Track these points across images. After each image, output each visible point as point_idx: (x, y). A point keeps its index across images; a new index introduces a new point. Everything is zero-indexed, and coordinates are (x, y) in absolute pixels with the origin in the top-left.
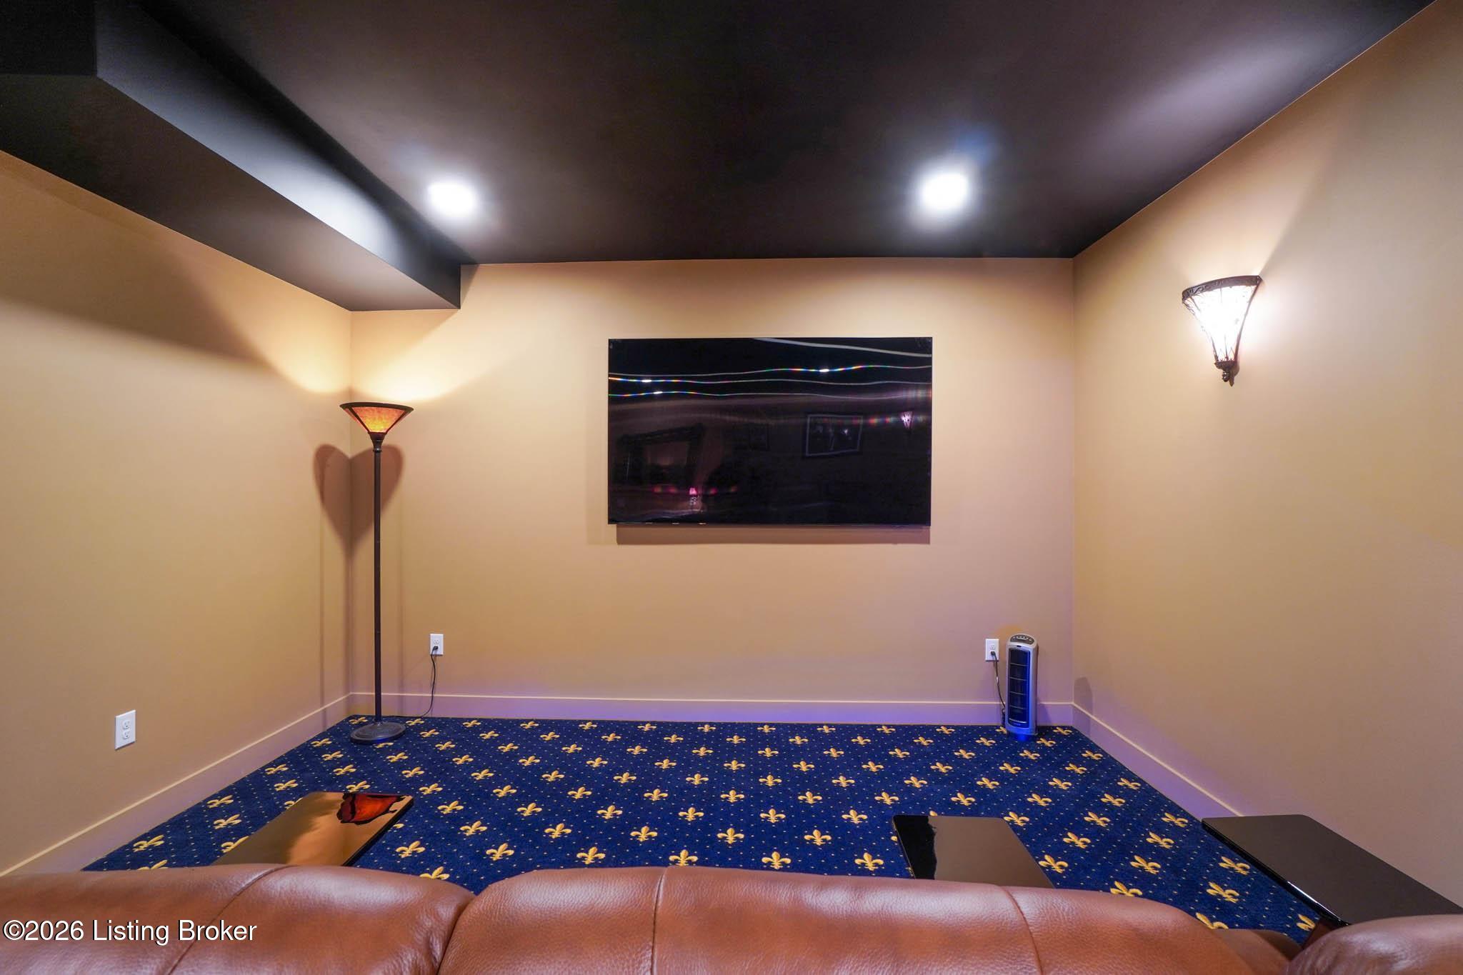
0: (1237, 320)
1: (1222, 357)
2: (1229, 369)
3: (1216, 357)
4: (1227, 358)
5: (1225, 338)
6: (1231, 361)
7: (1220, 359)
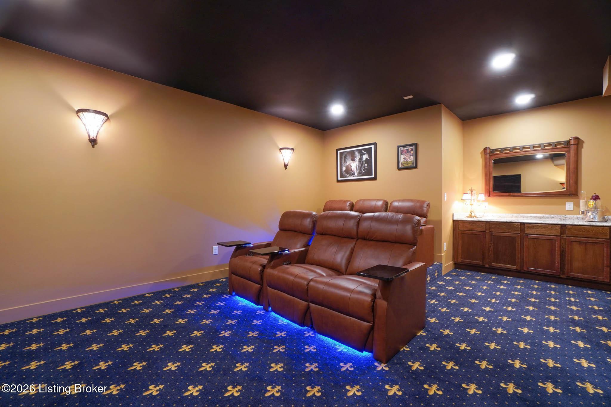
0: (98, 126)
1: (91, 137)
2: (93, 142)
3: (89, 137)
4: (93, 138)
5: (93, 131)
6: (95, 139)
7: (91, 138)
